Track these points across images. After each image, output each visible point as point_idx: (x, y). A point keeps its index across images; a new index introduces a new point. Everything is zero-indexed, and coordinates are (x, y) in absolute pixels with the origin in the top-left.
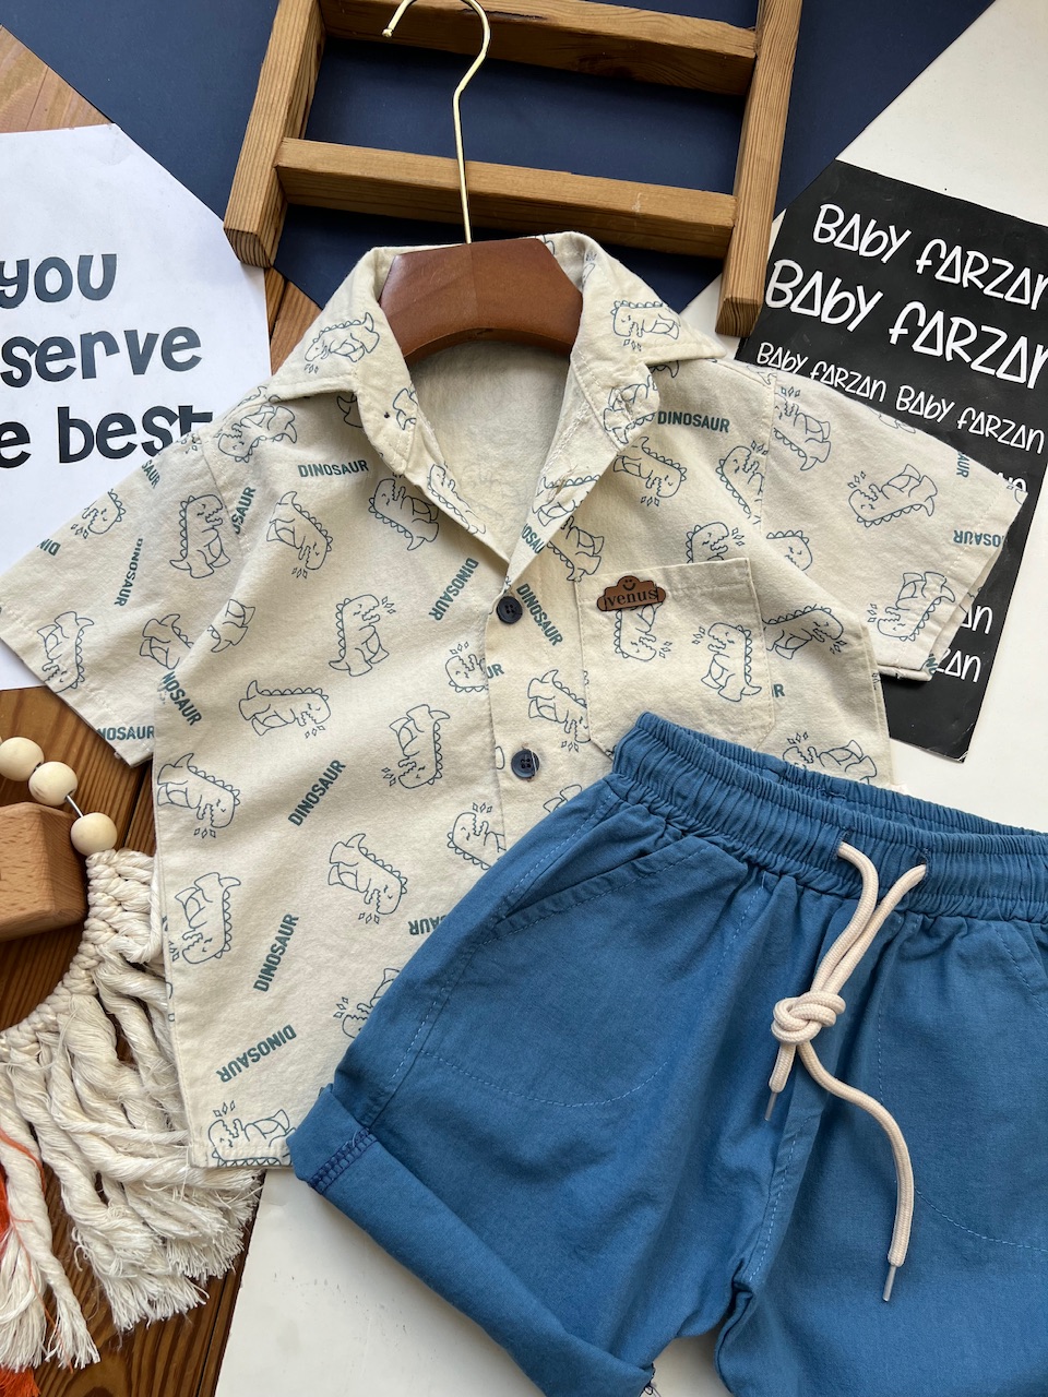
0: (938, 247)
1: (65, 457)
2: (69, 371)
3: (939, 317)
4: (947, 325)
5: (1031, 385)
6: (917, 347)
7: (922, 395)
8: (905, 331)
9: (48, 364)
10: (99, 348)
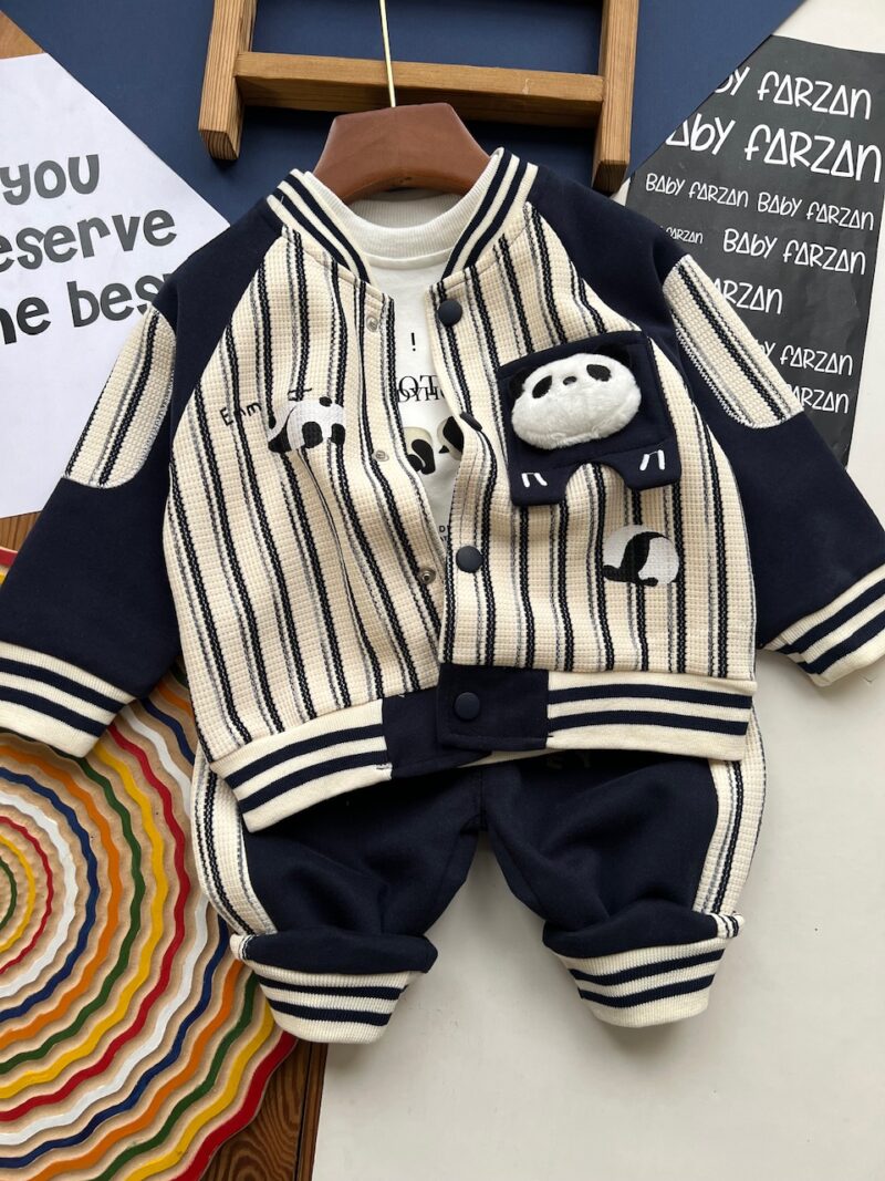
0: (772, 79)
1: (78, 322)
2: (72, 252)
3: (781, 133)
4: (788, 139)
5: (858, 178)
6: (767, 160)
7: (776, 197)
8: (757, 149)
9: (55, 248)
10: (94, 232)
